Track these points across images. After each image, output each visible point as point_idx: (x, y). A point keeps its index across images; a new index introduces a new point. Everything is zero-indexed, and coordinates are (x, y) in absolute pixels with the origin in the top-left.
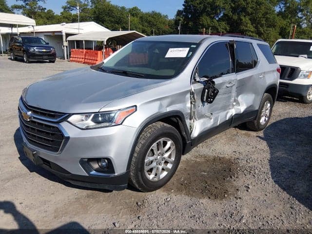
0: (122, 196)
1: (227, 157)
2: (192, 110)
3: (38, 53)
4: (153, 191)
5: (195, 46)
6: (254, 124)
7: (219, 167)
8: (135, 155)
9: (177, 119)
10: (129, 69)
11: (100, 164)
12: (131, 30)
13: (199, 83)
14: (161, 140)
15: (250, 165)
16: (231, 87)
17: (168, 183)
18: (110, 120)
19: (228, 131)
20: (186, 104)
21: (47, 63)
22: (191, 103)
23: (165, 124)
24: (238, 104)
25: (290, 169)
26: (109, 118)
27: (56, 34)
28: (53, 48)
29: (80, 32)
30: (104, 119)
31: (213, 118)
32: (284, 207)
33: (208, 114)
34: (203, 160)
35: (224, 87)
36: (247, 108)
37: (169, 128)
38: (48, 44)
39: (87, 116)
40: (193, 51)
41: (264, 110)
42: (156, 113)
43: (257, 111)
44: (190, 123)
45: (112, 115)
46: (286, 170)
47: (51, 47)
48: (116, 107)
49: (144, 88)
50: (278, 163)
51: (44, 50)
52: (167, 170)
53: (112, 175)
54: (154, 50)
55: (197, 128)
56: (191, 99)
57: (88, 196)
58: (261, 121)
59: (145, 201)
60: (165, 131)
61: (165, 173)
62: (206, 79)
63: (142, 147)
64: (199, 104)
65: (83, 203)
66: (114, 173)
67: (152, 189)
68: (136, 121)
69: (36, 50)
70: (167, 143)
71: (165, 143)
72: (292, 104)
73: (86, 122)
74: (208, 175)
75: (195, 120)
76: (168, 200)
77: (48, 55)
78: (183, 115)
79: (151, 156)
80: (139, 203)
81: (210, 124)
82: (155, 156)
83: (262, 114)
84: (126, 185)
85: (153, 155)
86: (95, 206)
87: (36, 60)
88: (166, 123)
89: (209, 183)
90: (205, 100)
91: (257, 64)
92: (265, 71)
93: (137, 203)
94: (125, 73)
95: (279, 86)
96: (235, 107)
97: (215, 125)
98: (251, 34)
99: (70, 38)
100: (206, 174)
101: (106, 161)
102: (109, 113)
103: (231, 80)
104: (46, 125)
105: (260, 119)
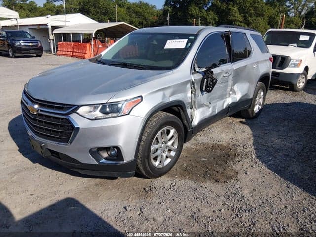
0: (129, 183)
1: (225, 144)
2: (193, 99)
3: (24, 48)
4: (159, 177)
5: (193, 37)
6: (248, 112)
7: (218, 153)
8: (142, 143)
9: (178, 109)
10: (129, 61)
11: (109, 153)
12: (118, 21)
13: (199, 74)
14: (165, 129)
15: (247, 150)
16: (228, 76)
17: (171, 170)
18: (118, 111)
19: (223, 120)
20: (187, 94)
21: (34, 58)
22: (192, 93)
23: (168, 114)
24: (234, 92)
25: (284, 153)
26: (117, 109)
27: (41, 27)
28: (39, 41)
29: (66, 25)
30: (111, 110)
31: (211, 106)
32: (281, 187)
33: (207, 103)
34: (202, 147)
35: (222, 76)
36: (242, 97)
37: (172, 118)
38: (33, 37)
39: (95, 107)
40: (191, 42)
41: (257, 98)
42: (159, 104)
43: (252, 99)
44: (191, 113)
45: (120, 105)
46: (280, 154)
47: (37, 41)
48: (122, 98)
49: (148, 78)
50: (273, 148)
51: (30, 44)
52: (171, 157)
53: (122, 163)
54: (152, 41)
55: (197, 117)
56: (191, 88)
57: (97, 184)
58: (255, 109)
59: (152, 186)
60: (169, 120)
61: (169, 160)
62: (205, 69)
63: (148, 136)
64: (198, 93)
65: (93, 191)
66: (123, 161)
67: (158, 175)
68: (143, 110)
69: (22, 44)
70: (170, 132)
71: (168, 132)
72: (283, 92)
73: (95, 113)
74: (208, 160)
75: (195, 109)
76: (173, 184)
77: (35, 49)
78: (184, 104)
79: (156, 144)
80: (147, 189)
81: (208, 112)
82: (160, 144)
83: (256, 103)
84: (135, 172)
85: (158, 144)
86: (104, 193)
87: (23, 55)
88: (169, 112)
89: (210, 168)
90: (204, 89)
91: (251, 54)
92: (259, 60)
93: (144, 189)
94: (125, 65)
95: (272, 76)
96: (232, 96)
97: (214, 114)
98: (240, 24)
99: (56, 31)
100: (206, 160)
101: (116, 150)
102: (116, 103)
103: (228, 70)
104: (54, 117)
105: (254, 106)
